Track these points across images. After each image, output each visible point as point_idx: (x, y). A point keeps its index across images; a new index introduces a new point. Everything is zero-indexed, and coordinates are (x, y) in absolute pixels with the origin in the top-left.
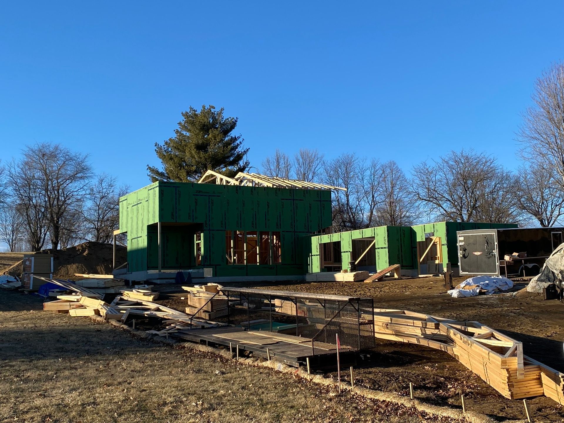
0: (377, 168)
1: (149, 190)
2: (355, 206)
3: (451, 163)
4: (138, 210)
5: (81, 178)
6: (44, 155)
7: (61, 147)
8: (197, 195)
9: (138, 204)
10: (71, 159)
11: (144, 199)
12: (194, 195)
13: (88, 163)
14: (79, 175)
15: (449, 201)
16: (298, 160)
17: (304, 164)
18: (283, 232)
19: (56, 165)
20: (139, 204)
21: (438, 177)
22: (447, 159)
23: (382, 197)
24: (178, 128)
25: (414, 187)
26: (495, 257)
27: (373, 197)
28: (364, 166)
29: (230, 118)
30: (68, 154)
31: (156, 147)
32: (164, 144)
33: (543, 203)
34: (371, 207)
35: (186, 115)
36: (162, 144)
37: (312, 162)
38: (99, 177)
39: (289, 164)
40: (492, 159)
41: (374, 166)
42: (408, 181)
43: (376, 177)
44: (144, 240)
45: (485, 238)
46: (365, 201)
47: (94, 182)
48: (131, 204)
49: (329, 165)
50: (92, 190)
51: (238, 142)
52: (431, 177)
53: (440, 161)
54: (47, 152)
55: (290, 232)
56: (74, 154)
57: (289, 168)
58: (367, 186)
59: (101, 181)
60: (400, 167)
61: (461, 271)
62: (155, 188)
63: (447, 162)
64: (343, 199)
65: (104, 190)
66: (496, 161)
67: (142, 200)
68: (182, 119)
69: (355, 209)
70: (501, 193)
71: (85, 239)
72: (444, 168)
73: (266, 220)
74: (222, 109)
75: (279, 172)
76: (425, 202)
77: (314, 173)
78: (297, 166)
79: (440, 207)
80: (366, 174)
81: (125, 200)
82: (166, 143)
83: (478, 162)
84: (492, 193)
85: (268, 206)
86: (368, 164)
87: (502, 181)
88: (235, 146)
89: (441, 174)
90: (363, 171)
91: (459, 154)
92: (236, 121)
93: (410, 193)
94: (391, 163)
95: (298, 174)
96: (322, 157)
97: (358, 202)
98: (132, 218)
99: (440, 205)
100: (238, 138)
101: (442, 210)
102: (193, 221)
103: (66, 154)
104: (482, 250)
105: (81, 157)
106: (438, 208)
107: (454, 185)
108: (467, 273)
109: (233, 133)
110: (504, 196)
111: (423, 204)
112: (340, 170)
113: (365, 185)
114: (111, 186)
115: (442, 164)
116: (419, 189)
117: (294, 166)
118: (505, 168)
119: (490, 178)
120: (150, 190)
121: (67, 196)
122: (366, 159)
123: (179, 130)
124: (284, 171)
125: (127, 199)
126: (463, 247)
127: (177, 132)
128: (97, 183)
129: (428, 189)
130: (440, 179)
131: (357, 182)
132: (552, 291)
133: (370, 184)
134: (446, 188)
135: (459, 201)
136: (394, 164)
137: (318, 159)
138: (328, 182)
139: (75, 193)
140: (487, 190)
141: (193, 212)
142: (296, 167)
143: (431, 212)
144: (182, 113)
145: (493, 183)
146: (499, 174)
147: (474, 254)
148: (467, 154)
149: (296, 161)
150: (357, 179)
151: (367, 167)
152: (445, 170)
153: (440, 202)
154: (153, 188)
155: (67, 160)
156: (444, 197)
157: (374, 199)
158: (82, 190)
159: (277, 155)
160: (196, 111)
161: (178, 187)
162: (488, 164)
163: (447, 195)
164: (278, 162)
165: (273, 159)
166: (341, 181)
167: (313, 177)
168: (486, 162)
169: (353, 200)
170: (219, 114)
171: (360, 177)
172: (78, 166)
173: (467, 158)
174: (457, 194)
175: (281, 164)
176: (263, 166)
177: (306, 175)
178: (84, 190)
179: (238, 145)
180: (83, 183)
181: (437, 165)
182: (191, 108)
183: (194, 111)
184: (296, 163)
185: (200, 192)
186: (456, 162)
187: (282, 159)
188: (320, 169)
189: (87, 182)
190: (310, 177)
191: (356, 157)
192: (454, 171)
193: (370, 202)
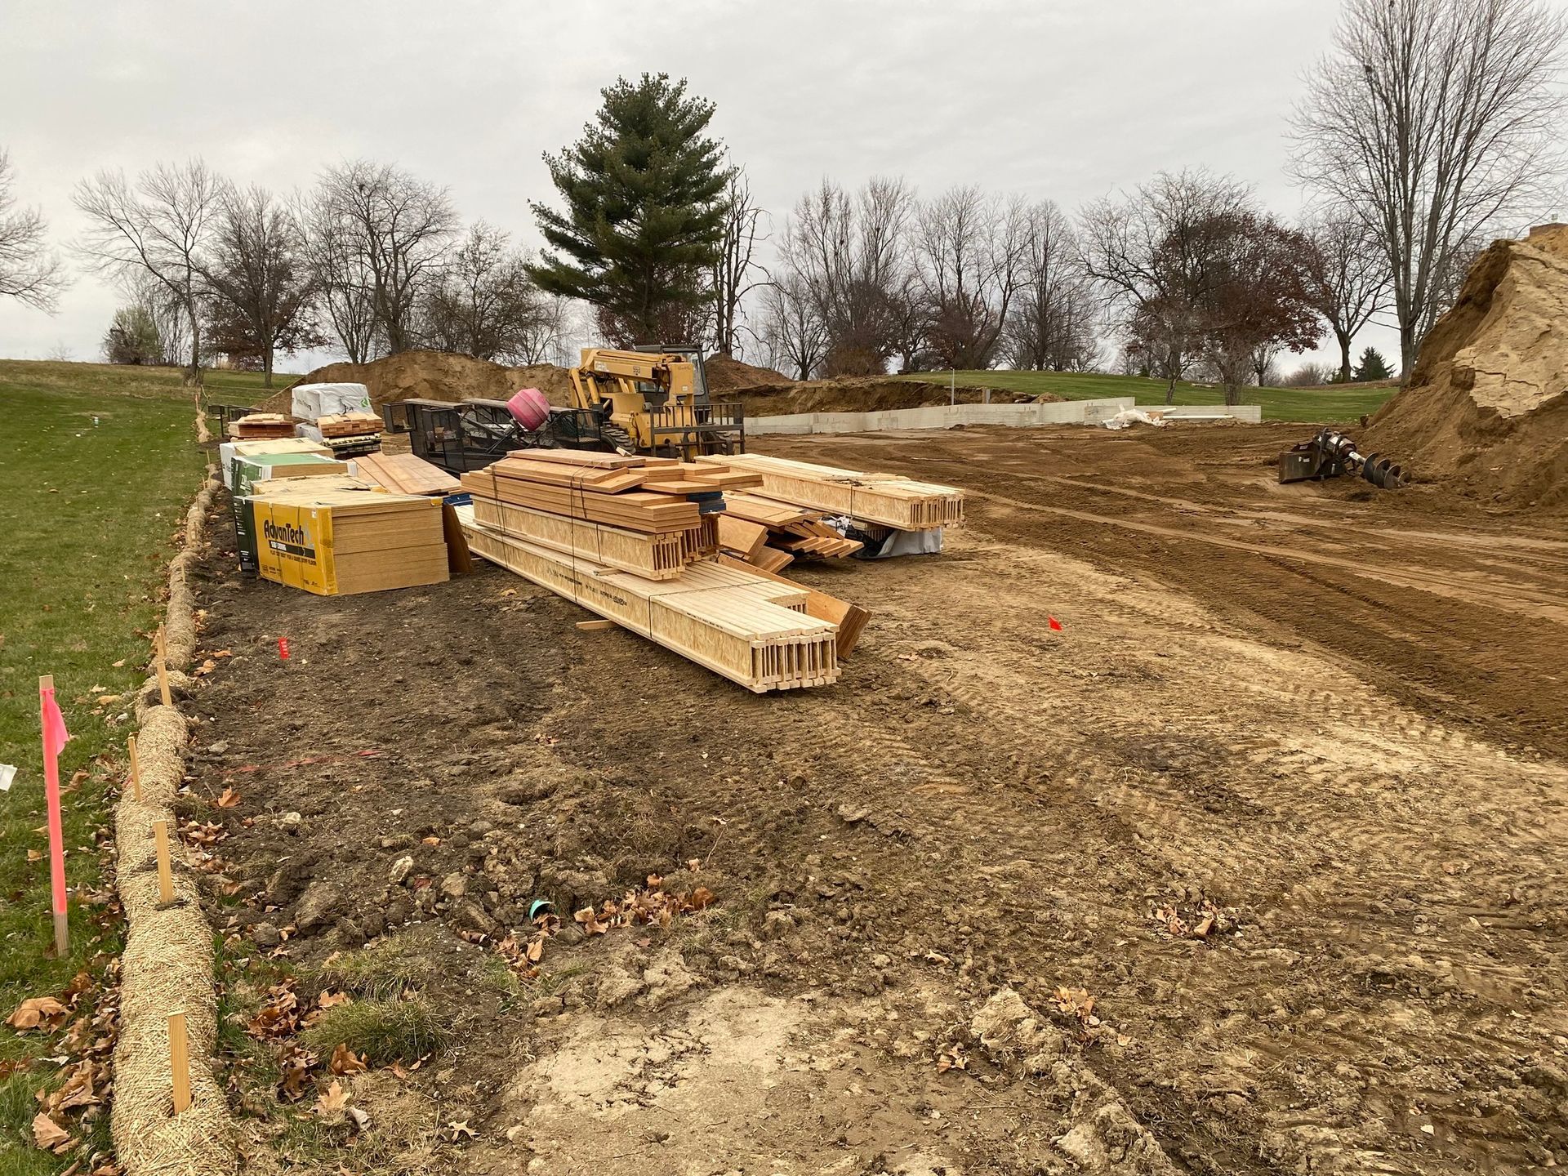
0: (1020, 217)
2: (973, 293)
3: (1160, 198)
5: (438, 232)
6: (361, 187)
7: (396, 171)
10: (417, 196)
13: (451, 203)
14: (433, 228)
15: (1151, 277)
16: (866, 203)
17: (876, 209)
19: (388, 207)
21: (1131, 228)
22: (1150, 191)
23: (1026, 275)
27: (1010, 272)
28: (996, 211)
29: (699, 100)
30: (410, 184)
33: (1343, 286)
34: (1004, 296)
35: (609, 96)
37: (893, 204)
38: (472, 231)
39: (850, 211)
40: (1245, 189)
41: (1015, 212)
46: (993, 283)
47: (462, 241)
49: (928, 210)
51: (717, 151)
52: (1117, 228)
53: (1136, 194)
54: (368, 179)
56: (420, 186)
57: (848, 217)
58: (1000, 255)
59: (477, 239)
60: (1063, 214)
63: (1150, 197)
65: (483, 257)
68: (603, 104)
69: (972, 300)
72: (1144, 210)
74: (683, 80)
75: (829, 225)
76: (1102, 281)
77: (897, 226)
78: (863, 213)
79: (1131, 291)
80: (999, 227)
83: (1215, 197)
86: (1005, 208)
88: (709, 162)
89: (1137, 222)
90: (992, 222)
91: (1176, 178)
92: (712, 109)
93: (1073, 263)
94: (1046, 204)
96: (913, 194)
97: (978, 286)
99: (1130, 287)
100: (715, 144)
101: (1133, 296)
103: (408, 185)
105: (435, 192)
106: (1127, 293)
109: (704, 135)
111: (1097, 285)
112: (947, 221)
113: (995, 250)
115: (1141, 202)
116: (1091, 254)
117: (858, 215)
121: (412, 269)
122: (1001, 197)
123: (599, 127)
124: (839, 223)
129: (1110, 254)
130: (1135, 233)
131: (979, 244)
132: (1305, 461)
133: (1006, 248)
134: (1146, 252)
136: (1053, 207)
137: (903, 199)
139: (429, 263)
142: (863, 215)
143: (1113, 302)
144: (601, 90)
148: (1194, 179)
149: (862, 203)
150: (979, 238)
151: (1001, 213)
152: (1145, 213)
153: (1132, 281)
155: (409, 198)
156: (1141, 271)
157: (1012, 279)
159: (825, 190)
160: (631, 86)
162: (1236, 200)
163: (1147, 266)
164: (826, 203)
165: (816, 199)
166: (948, 243)
168: (1232, 196)
169: (970, 282)
170: (678, 91)
171: (987, 236)
173: (1192, 188)
175: (832, 208)
179: (716, 159)
180: (441, 243)
181: (1130, 204)
182: (620, 80)
183: (628, 86)
184: (862, 208)
186: (1168, 196)
187: (836, 200)
188: (910, 219)
189: (449, 241)
190: (888, 234)
191: (980, 193)
192: (1164, 215)
193: (1004, 286)
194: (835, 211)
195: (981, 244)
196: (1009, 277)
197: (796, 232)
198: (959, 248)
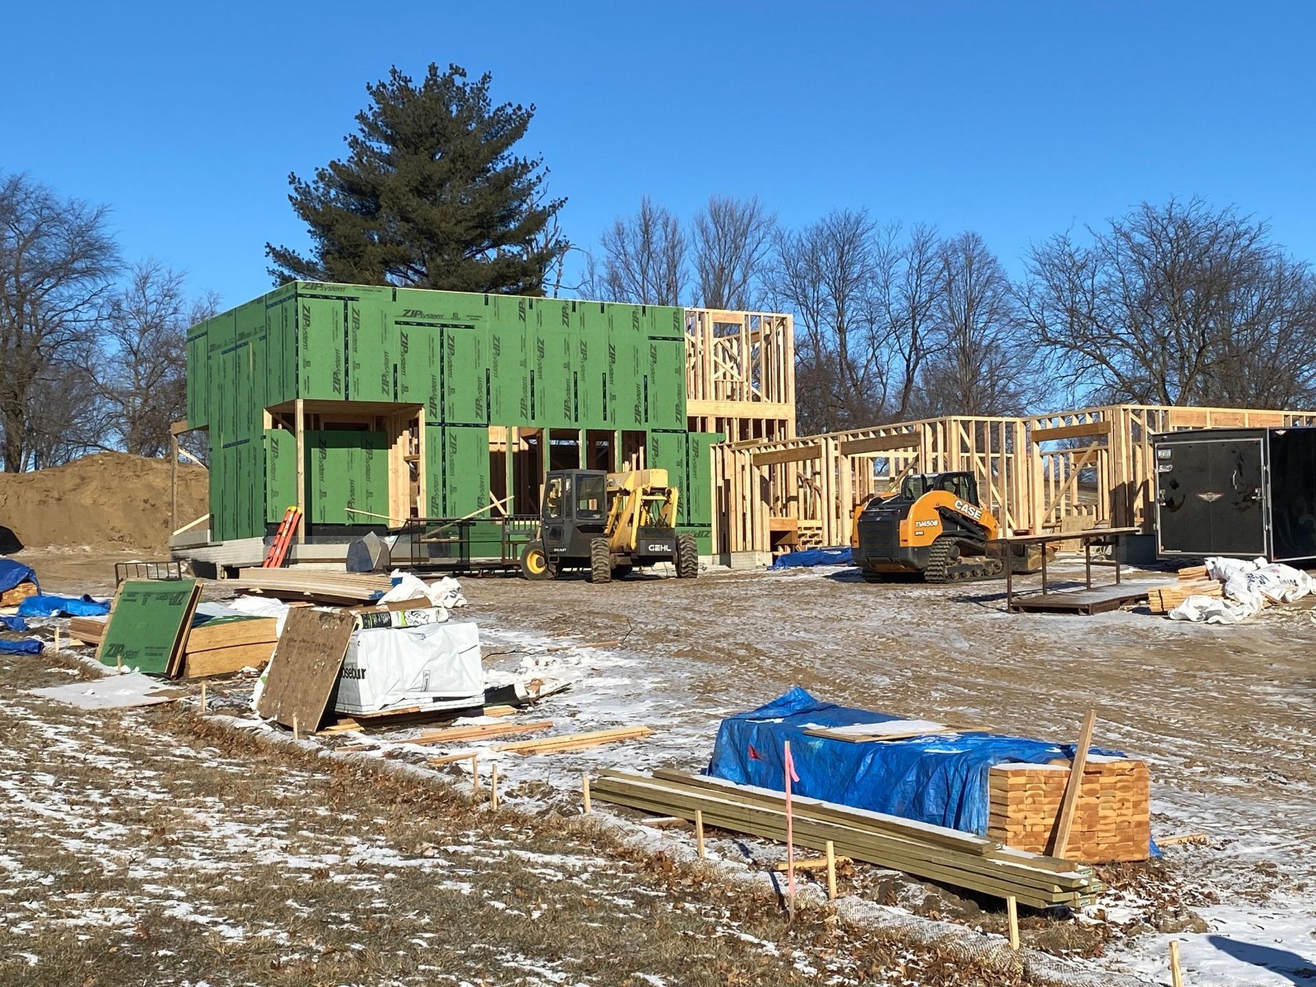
0: (929, 254)
1: (267, 307)
2: (863, 361)
3: (1139, 238)
4: (237, 365)
5: (86, 272)
7: (29, 183)
8: (407, 323)
9: (237, 347)
10: (58, 219)
11: (256, 333)
12: (397, 323)
13: (107, 231)
14: (79, 265)
15: (1130, 346)
16: (704, 231)
17: (720, 240)
18: (654, 431)
19: (13, 234)
20: (241, 346)
21: (1100, 278)
22: (1126, 228)
23: (940, 337)
24: (356, 129)
25: (1031, 306)
26: (1261, 507)
27: (915, 333)
28: (893, 246)
29: (510, 105)
30: (48, 202)
31: (293, 186)
32: (316, 178)
34: (908, 366)
35: (378, 93)
36: (308, 177)
37: (744, 234)
38: (137, 269)
39: (680, 242)
40: (1256, 227)
41: (921, 247)
42: (1015, 289)
43: (924, 277)
44: (255, 449)
45: (1234, 452)
46: (891, 347)
47: (123, 285)
48: (219, 346)
49: (795, 242)
50: (117, 306)
51: (532, 176)
52: (1082, 278)
53: (1108, 231)
55: (675, 431)
56: (65, 205)
57: (677, 250)
58: (899, 306)
59: (143, 283)
60: (992, 252)
61: (1161, 548)
62: (285, 300)
63: (1127, 236)
64: (829, 341)
65: (153, 307)
66: (1267, 234)
67: (249, 335)
68: (367, 103)
69: (863, 371)
70: (1275, 327)
71: (99, 446)
72: (1118, 254)
73: (605, 397)
74: (486, 78)
75: (651, 262)
76: (1060, 351)
77: (749, 266)
78: (700, 245)
79: (1104, 366)
80: (898, 269)
81: (203, 335)
82: (321, 176)
84: (1250, 324)
85: (612, 356)
86: (904, 241)
87: (1279, 291)
88: (523, 189)
89: (1111, 270)
90: (887, 261)
91: (1161, 211)
92: (530, 116)
93: (1020, 325)
94: (967, 238)
95: (702, 269)
96: (772, 221)
97: (871, 350)
98: (221, 387)
99: (1103, 360)
100: (532, 164)
101: (1108, 372)
102: (396, 397)
103: (44, 203)
104: (1224, 487)
105: (88, 212)
106: (1099, 367)
107: (1146, 302)
108: (1179, 552)
109: (518, 151)
110: (1284, 335)
111: (1056, 356)
112: (823, 259)
113: (892, 301)
114: (169, 295)
115: (1114, 242)
116: (1046, 313)
117: (692, 247)
118: (1287, 257)
119: (1248, 282)
120: (272, 305)
121: (46, 323)
122: (899, 227)
123: (361, 136)
124: (665, 259)
125: (206, 333)
126: (1169, 478)
127: (354, 143)
128: (132, 287)
129: (1072, 312)
130: (1107, 285)
131: (869, 292)
133: (908, 298)
134: (1121, 311)
135: (1158, 348)
136: (977, 242)
137: (758, 226)
138: (789, 293)
139: (70, 316)
140: (1239, 318)
141: (395, 371)
142: (699, 248)
143: (1079, 379)
144: (369, 88)
145: (1256, 299)
146: (1273, 273)
147: (1202, 499)
148: (1186, 214)
149: (697, 231)
150: (870, 284)
151: (900, 249)
152: (1120, 258)
153: (1105, 350)
154: (281, 302)
155: (44, 220)
156: (1116, 337)
157: (918, 342)
158: (88, 305)
159: (644, 213)
160: (410, 81)
161: (352, 299)
162: (1244, 242)
163: (1123, 330)
164: (646, 232)
165: (633, 226)
166: (824, 289)
167: (745, 276)
168: (1238, 236)
169: (858, 344)
170: (479, 91)
171: (880, 280)
172: (78, 239)
173: (1184, 225)
174: (1153, 328)
175: (654, 239)
176: (605, 245)
177: (726, 271)
178: (93, 306)
179: (531, 186)
180: (90, 287)
181: (1099, 245)
182: (394, 72)
183: (406, 81)
184: (697, 238)
185: (415, 314)
186: (1152, 235)
187: (659, 227)
188: (768, 255)
189: (102, 284)
190: (737, 276)
191: (869, 221)
192: (1146, 261)
193: (907, 351)
194: (659, 241)
195: (873, 292)
196: (915, 339)
197: (602, 271)
198: (840, 297)
